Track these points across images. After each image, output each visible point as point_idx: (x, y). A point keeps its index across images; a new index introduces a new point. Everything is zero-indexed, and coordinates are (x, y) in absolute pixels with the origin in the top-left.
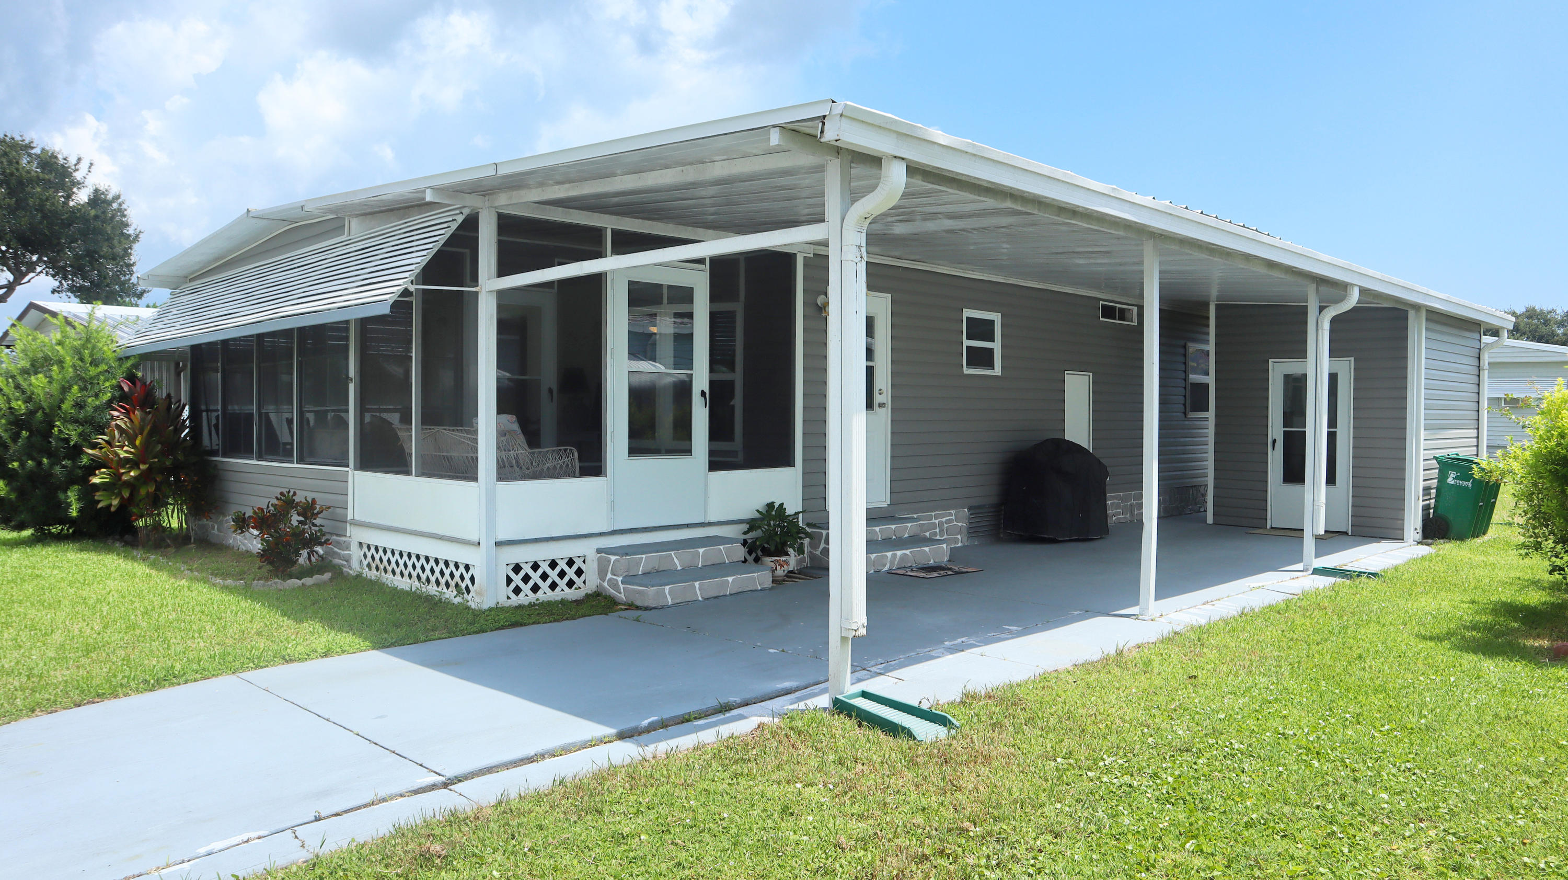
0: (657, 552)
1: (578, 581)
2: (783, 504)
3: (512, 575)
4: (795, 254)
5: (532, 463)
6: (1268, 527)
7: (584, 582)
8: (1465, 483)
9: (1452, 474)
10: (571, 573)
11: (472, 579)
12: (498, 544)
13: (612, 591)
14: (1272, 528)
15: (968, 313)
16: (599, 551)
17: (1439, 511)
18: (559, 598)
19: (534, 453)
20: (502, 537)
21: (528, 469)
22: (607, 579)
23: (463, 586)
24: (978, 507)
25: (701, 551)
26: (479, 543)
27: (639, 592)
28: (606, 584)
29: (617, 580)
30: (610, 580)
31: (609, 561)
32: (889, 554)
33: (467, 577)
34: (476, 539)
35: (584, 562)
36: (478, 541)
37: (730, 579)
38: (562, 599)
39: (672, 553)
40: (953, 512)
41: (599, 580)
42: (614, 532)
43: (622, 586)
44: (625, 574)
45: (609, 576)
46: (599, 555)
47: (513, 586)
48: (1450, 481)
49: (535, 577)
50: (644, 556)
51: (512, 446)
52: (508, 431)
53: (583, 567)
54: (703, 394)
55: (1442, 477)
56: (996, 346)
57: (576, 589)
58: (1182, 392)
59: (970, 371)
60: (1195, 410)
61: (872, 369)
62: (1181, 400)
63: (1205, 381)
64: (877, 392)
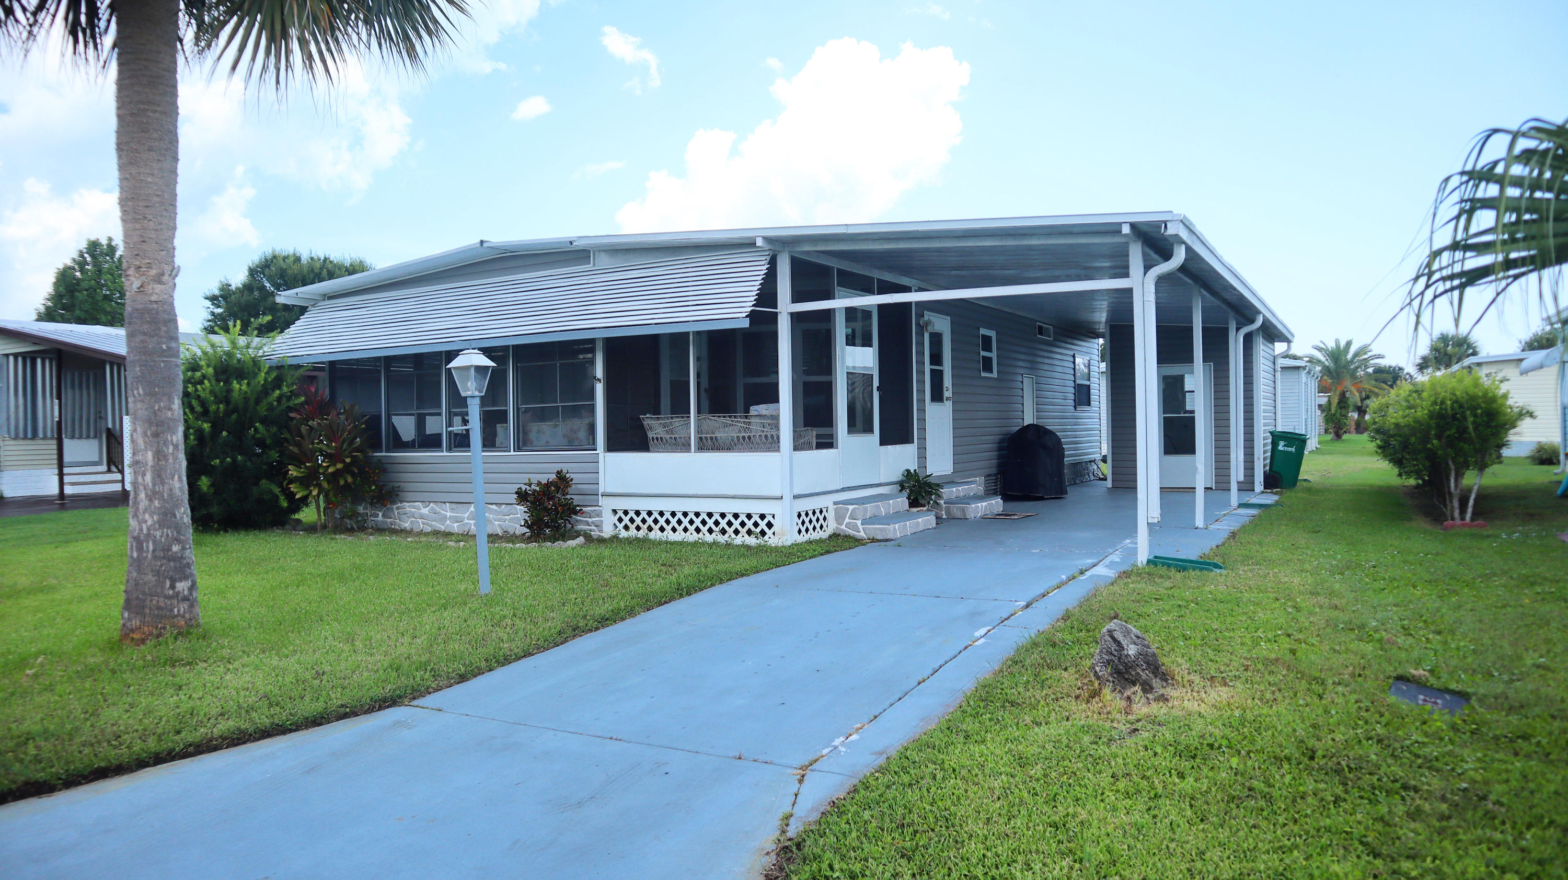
2: (914, 470)
3: (797, 521)
7: (827, 527)
8: (1290, 449)
9: (1282, 443)
11: (769, 524)
12: (796, 497)
13: (851, 531)
15: (983, 331)
16: (835, 503)
17: (1274, 469)
20: (796, 492)
22: (845, 523)
23: (757, 531)
25: (891, 502)
26: (781, 497)
28: (843, 527)
29: (855, 523)
30: (848, 523)
31: (848, 510)
33: (763, 523)
34: (779, 494)
35: (827, 511)
37: (907, 523)
38: (820, 538)
39: (879, 504)
40: (978, 476)
41: (837, 525)
42: (843, 490)
43: (861, 527)
44: (865, 517)
45: (847, 520)
46: (835, 507)
47: (797, 528)
48: (1280, 448)
49: (807, 522)
50: (869, 506)
53: (827, 515)
54: (878, 390)
55: (1274, 444)
56: (993, 355)
57: (824, 531)
58: (1072, 390)
59: (983, 374)
60: (1080, 404)
61: (941, 372)
62: (1072, 397)
63: (1088, 383)
64: (945, 389)
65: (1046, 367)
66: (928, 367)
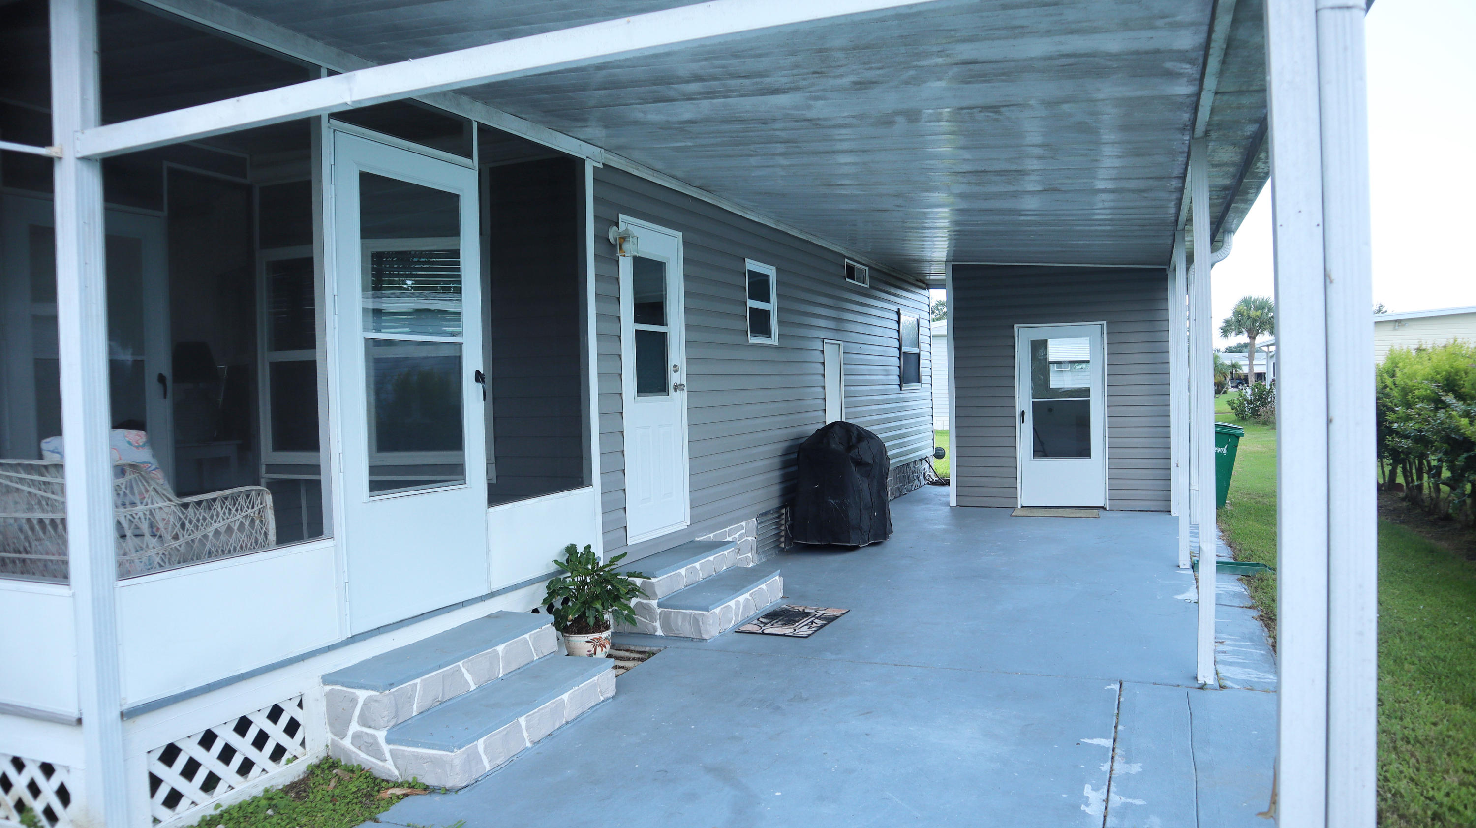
0: (440, 667)
1: (291, 745)
2: (589, 546)
3: (161, 770)
4: (583, 161)
5: (183, 526)
6: (1019, 506)
7: (303, 744)
10: (277, 733)
11: (63, 794)
12: (127, 715)
13: (363, 755)
14: (1022, 507)
15: (752, 265)
16: (327, 679)
18: (258, 791)
19: (186, 506)
20: (134, 698)
21: (176, 537)
22: (350, 733)
23: (37, 806)
24: (765, 514)
25: (500, 649)
26: (79, 721)
27: (431, 760)
28: (347, 743)
29: (374, 737)
30: (356, 737)
31: (354, 700)
32: (732, 603)
33: (49, 788)
34: (73, 712)
35: (300, 705)
36: (76, 715)
37: (565, 696)
38: (266, 791)
39: (460, 663)
40: (743, 524)
41: (330, 736)
42: (353, 639)
43: (386, 748)
44: (392, 723)
45: (355, 727)
46: (328, 688)
47: (163, 792)
49: (209, 761)
50: (418, 681)
51: (141, 494)
52: (132, 466)
53: (299, 716)
54: (479, 377)
56: (772, 307)
57: (289, 761)
58: (896, 362)
59: (753, 340)
60: (907, 381)
61: (662, 338)
62: (896, 371)
63: (916, 351)
64: (671, 369)
65: (860, 328)
66: (629, 327)
